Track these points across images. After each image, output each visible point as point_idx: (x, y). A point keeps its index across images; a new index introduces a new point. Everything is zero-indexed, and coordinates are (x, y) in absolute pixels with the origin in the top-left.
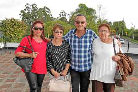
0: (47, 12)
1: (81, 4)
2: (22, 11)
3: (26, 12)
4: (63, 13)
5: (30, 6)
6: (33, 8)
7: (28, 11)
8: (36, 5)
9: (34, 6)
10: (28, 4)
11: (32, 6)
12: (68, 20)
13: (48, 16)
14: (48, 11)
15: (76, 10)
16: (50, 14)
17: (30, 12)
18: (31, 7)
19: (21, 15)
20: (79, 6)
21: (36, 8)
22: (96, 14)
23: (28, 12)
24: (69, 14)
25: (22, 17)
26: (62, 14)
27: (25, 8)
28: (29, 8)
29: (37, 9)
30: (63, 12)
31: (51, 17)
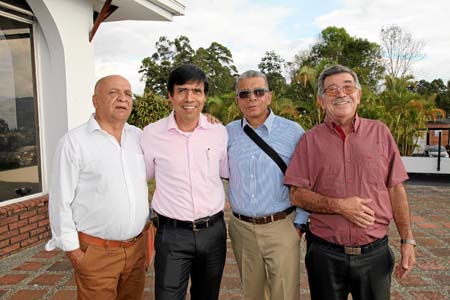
0: (220, 61)
1: (330, 30)
2: (146, 61)
3: (158, 63)
4: (273, 61)
5: (170, 44)
6: (179, 49)
7: (164, 59)
8: (187, 39)
9: (182, 44)
10: (163, 39)
11: (177, 43)
12: (288, 82)
13: (225, 71)
14: (224, 55)
15: (314, 49)
16: (231, 64)
17: (168, 63)
18: (173, 48)
19: (142, 74)
20: (325, 37)
21: (186, 49)
22: (380, 57)
23: (162, 63)
24: (289, 64)
25: (145, 79)
26: (269, 64)
27: (156, 51)
28: (167, 49)
29: (192, 51)
30: (270, 59)
31: (233, 73)
